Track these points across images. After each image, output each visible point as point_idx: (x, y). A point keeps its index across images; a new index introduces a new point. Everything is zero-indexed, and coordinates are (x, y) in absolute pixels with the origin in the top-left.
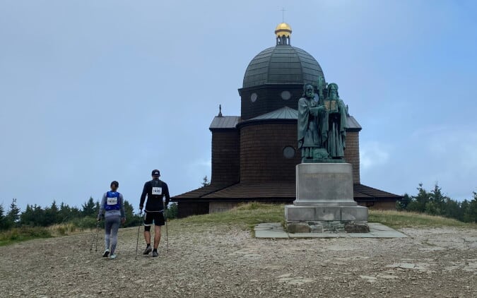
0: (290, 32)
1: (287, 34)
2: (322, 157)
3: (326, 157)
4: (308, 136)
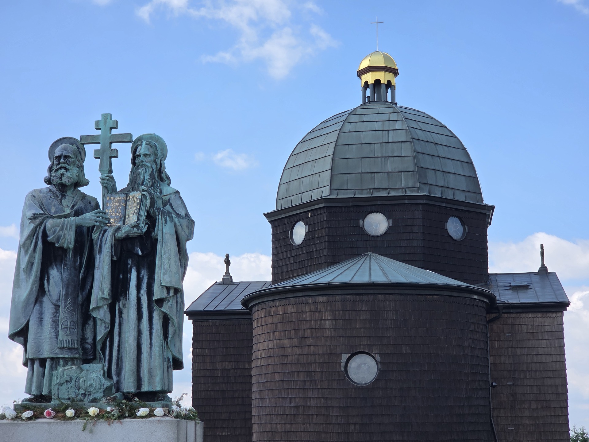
2: (84, 395)
3: (99, 395)
4: (41, 320)
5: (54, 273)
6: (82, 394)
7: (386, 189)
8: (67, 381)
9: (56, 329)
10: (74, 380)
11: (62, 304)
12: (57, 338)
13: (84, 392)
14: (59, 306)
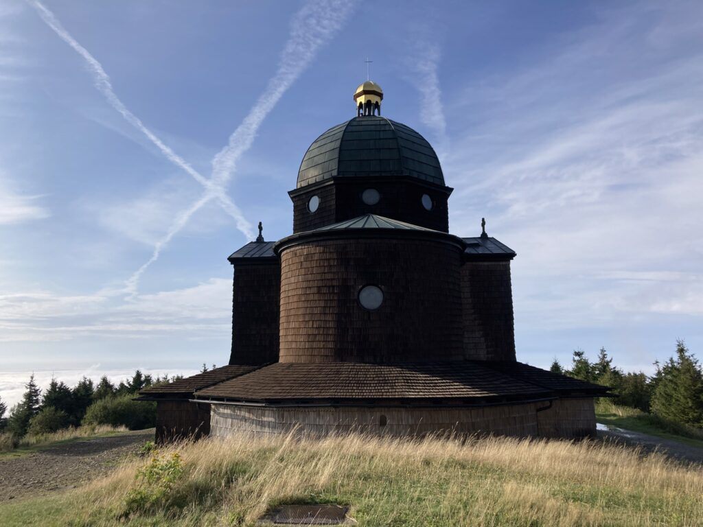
0: (380, 95)
1: (374, 99)
7: (379, 172)
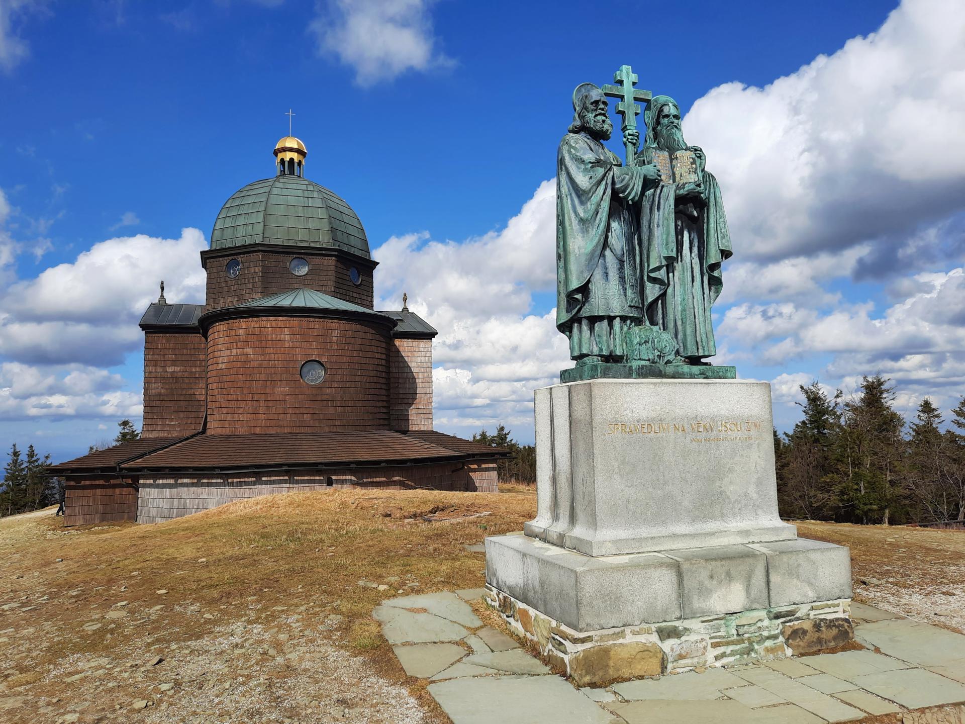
2: (659, 356)
3: (671, 357)
4: (606, 274)
5: (615, 225)
6: (658, 355)
7: (307, 241)
8: (646, 342)
9: (623, 287)
10: (651, 340)
11: (625, 258)
12: (625, 295)
13: (659, 353)
14: (624, 262)
